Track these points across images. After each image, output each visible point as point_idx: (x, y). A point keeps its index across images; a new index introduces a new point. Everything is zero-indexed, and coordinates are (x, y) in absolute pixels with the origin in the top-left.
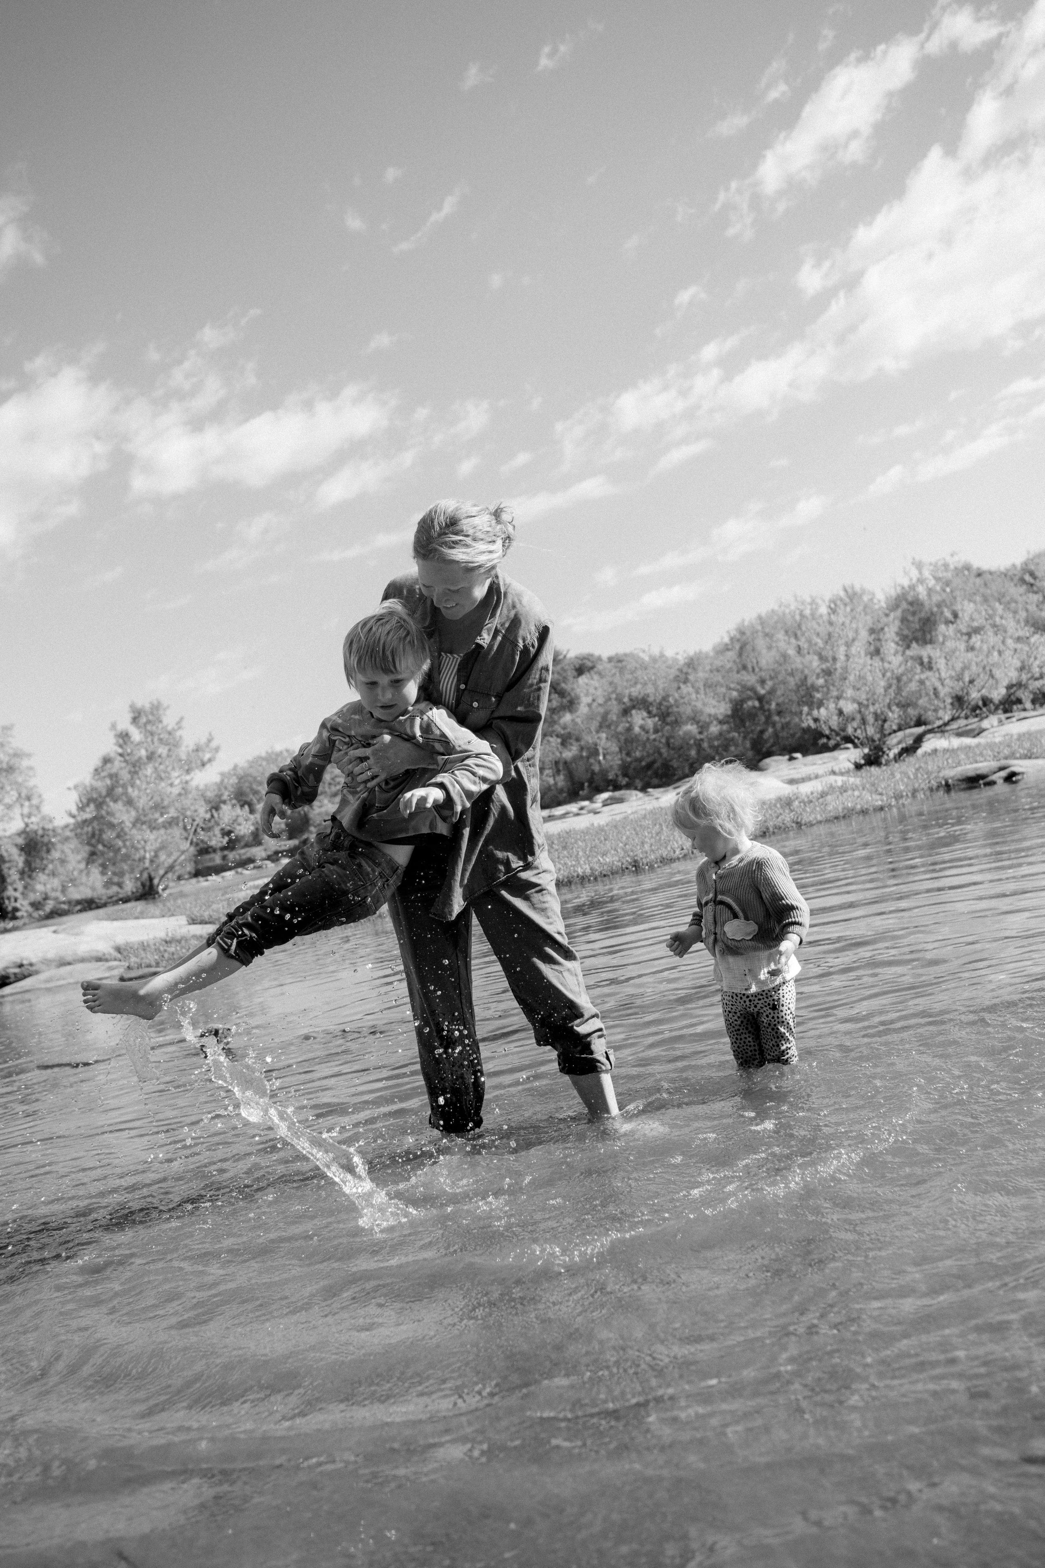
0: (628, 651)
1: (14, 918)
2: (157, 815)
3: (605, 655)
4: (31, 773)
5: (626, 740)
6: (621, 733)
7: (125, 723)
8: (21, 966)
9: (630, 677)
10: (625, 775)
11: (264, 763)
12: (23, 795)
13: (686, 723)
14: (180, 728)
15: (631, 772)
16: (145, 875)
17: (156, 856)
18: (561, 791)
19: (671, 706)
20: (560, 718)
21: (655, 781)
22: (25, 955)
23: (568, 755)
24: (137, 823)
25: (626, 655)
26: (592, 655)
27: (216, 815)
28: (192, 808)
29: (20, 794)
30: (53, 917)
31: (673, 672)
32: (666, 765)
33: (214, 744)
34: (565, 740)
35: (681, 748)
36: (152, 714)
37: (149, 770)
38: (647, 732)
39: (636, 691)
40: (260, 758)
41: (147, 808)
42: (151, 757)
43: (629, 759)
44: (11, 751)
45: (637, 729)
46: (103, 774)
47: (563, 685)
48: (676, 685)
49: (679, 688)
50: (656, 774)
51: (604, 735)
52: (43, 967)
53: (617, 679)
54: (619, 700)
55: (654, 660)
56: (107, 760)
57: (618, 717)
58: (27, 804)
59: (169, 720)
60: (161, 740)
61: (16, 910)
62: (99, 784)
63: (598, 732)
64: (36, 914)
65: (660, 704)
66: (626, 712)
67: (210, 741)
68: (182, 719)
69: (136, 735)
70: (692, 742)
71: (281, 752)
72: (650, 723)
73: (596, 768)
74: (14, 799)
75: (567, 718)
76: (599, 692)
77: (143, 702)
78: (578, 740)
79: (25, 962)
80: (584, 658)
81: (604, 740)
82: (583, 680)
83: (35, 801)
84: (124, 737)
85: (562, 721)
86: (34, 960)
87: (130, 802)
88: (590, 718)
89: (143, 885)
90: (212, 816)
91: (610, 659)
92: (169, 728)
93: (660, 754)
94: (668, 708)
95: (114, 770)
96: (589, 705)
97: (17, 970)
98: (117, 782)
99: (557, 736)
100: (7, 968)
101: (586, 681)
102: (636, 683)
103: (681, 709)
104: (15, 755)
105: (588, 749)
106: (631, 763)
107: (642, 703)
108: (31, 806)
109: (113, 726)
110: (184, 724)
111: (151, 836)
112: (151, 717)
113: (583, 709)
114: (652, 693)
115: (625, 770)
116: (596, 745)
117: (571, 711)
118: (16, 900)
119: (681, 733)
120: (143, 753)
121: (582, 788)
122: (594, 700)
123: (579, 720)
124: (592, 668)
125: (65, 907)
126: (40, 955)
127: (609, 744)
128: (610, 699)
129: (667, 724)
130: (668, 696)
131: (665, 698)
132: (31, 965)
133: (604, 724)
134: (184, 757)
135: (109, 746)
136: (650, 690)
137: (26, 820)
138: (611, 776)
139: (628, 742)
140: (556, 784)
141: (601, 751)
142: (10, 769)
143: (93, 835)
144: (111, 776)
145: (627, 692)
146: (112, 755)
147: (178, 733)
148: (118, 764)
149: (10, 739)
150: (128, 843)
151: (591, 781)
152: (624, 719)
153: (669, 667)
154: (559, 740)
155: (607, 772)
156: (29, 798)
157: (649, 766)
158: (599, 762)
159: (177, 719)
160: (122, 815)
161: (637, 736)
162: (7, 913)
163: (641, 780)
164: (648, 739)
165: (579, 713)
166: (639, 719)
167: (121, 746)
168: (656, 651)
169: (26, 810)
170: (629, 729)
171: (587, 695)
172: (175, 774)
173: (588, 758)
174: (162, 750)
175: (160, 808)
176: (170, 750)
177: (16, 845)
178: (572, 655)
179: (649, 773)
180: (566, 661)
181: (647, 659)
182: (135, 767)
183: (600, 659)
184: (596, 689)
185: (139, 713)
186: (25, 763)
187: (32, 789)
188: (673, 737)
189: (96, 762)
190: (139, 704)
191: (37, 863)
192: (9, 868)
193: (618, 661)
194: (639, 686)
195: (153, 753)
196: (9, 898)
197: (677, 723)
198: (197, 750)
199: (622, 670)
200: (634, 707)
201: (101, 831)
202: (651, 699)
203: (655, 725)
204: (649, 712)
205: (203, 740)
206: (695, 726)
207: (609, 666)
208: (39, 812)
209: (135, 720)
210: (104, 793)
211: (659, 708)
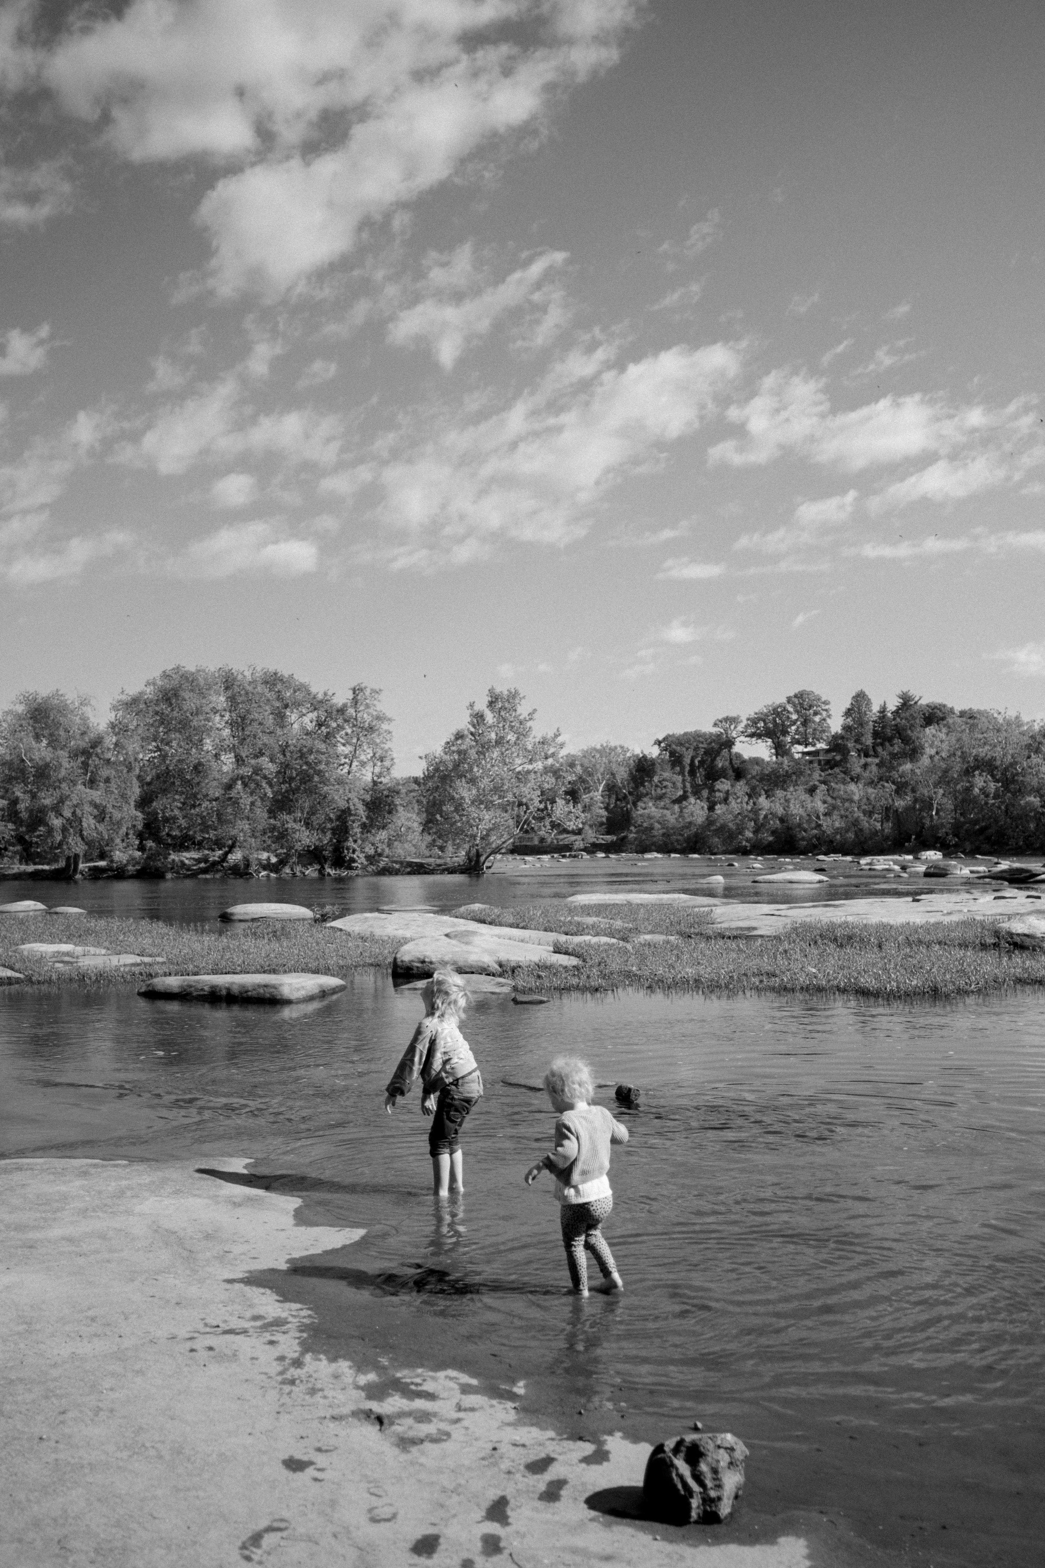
0: (982, 709)
1: (351, 868)
2: (495, 798)
3: (958, 709)
4: (388, 737)
5: (963, 801)
6: (959, 792)
7: (482, 705)
8: (423, 962)
9: (980, 736)
10: (956, 835)
11: (598, 756)
12: (377, 755)
13: (1029, 794)
14: (530, 719)
15: (962, 833)
16: (474, 851)
17: (488, 835)
18: (887, 838)
19: (1018, 774)
20: (900, 765)
21: (986, 847)
22: (427, 954)
23: (900, 804)
24: (478, 801)
25: (979, 712)
26: (944, 706)
27: (549, 807)
28: (529, 796)
29: (374, 754)
30: (384, 875)
31: (1026, 740)
32: (1001, 833)
33: (560, 740)
34: (901, 789)
35: (1020, 818)
36: (508, 701)
37: (496, 754)
38: (987, 796)
39: (983, 752)
40: (595, 749)
41: (488, 789)
42: (499, 742)
43: (962, 819)
44: (375, 713)
45: (976, 791)
46: (454, 748)
47: (909, 732)
48: (1026, 753)
49: (1029, 757)
50: (988, 839)
51: (941, 791)
52: (440, 966)
53: (965, 737)
54: (964, 757)
55: (1009, 723)
56: (459, 736)
57: (960, 775)
58: (379, 764)
59: (523, 710)
60: (512, 727)
61: (353, 860)
62: (447, 757)
63: (935, 786)
64: (371, 868)
65: (1006, 769)
66: (968, 772)
67: (556, 736)
68: (535, 710)
69: (490, 718)
70: (1032, 814)
71: (616, 748)
72: (992, 786)
73: (927, 822)
74: (369, 756)
75: (908, 766)
76: (945, 746)
77: (502, 689)
78: (914, 791)
79: (427, 960)
80: (936, 707)
81: (939, 796)
82: (930, 731)
83: (387, 763)
84: (479, 718)
85: (901, 769)
86: (434, 960)
87: (473, 781)
88: (931, 770)
89: (470, 860)
90: (546, 808)
91: (962, 714)
92: (521, 717)
93: (996, 821)
94: (1014, 776)
95: (464, 747)
96: (931, 757)
97: (419, 965)
98: (465, 759)
99: (893, 783)
100: (412, 961)
101: (934, 732)
102: (985, 744)
103: (1028, 779)
104: (378, 718)
105: (923, 801)
106: (965, 823)
107: (987, 766)
108: (382, 767)
109: (472, 705)
110: (535, 716)
111: (487, 816)
112: (506, 705)
113: (925, 761)
114: (1001, 755)
115: (957, 828)
116: (931, 799)
117: (912, 761)
118: (354, 851)
119: (1022, 802)
120: (493, 736)
121: (909, 840)
122: (937, 753)
123: (918, 771)
124: (943, 719)
125: (397, 866)
126: (439, 956)
127: (945, 800)
128: (954, 755)
129: (1009, 791)
130: (1016, 763)
131: (1013, 765)
132: (431, 963)
133: (944, 779)
134: (530, 747)
135: (463, 723)
136: (998, 753)
137: (375, 778)
138: (941, 833)
139: (965, 801)
140: (883, 830)
141: (935, 806)
142: (371, 729)
143: (434, 804)
144: (459, 752)
145: (974, 752)
146: (466, 732)
147: (529, 724)
148: (469, 741)
149: (376, 702)
150: (464, 819)
151: (919, 836)
152: (965, 778)
153: (1023, 734)
154: (894, 787)
155: (938, 829)
156: (382, 759)
157: (983, 830)
158: (932, 816)
159: (531, 711)
160: (465, 792)
161: (975, 800)
162: (344, 862)
163: (971, 843)
164: (986, 803)
165: (919, 764)
166: (980, 781)
167: (474, 726)
168: (1012, 714)
169: (377, 770)
170: (968, 790)
171: (931, 746)
172: (518, 761)
173: (921, 810)
174: (511, 737)
175: (497, 789)
176: (518, 738)
177: (363, 800)
178: (923, 702)
179: (981, 838)
180: (917, 707)
181: (1001, 721)
182: (484, 748)
183: (952, 711)
184: (942, 741)
185: (497, 699)
186: (385, 726)
187: (386, 751)
188: (1013, 805)
189: (448, 736)
190: (498, 690)
191: (379, 821)
192: (353, 822)
193: (969, 716)
194: (987, 747)
195: (502, 738)
196: (348, 849)
197: (1020, 791)
198: (543, 743)
199: (973, 727)
200: (977, 768)
201: (442, 803)
202: (998, 763)
203: (997, 789)
204: (993, 776)
205: (550, 735)
206: (1038, 799)
207: (959, 720)
208: (389, 774)
209: (491, 704)
210: (450, 767)
211: (1004, 774)
